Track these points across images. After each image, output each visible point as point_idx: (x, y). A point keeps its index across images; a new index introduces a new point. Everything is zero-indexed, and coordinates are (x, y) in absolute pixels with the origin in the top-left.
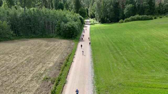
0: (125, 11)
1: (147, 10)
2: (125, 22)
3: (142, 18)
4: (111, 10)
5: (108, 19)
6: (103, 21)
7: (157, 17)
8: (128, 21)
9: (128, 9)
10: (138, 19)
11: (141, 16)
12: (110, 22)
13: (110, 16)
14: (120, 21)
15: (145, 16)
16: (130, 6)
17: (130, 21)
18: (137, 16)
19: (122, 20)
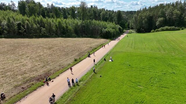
0: (157, 23)
1: (177, 22)
2: (156, 32)
3: (170, 28)
4: (146, 23)
5: (143, 30)
6: (139, 31)
7: (184, 28)
8: (159, 31)
9: (160, 22)
10: (167, 30)
11: (169, 28)
12: (145, 32)
13: (145, 27)
14: (152, 31)
15: (174, 27)
16: (162, 19)
17: (160, 31)
18: (166, 27)
19: (153, 30)
